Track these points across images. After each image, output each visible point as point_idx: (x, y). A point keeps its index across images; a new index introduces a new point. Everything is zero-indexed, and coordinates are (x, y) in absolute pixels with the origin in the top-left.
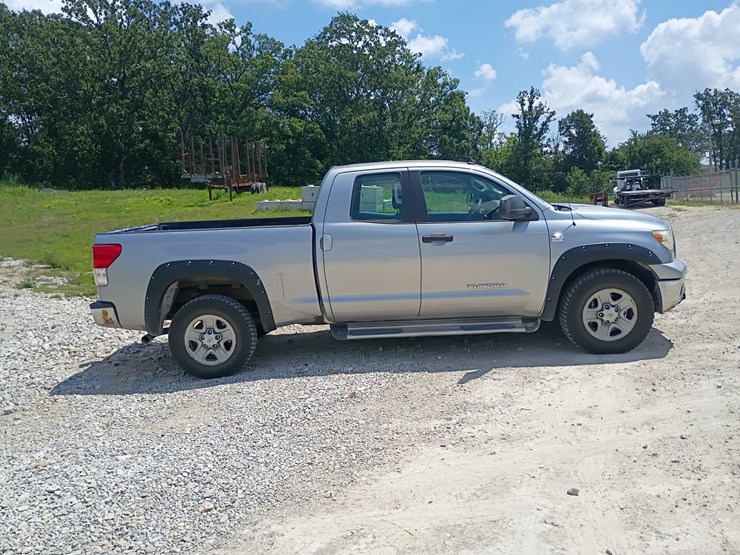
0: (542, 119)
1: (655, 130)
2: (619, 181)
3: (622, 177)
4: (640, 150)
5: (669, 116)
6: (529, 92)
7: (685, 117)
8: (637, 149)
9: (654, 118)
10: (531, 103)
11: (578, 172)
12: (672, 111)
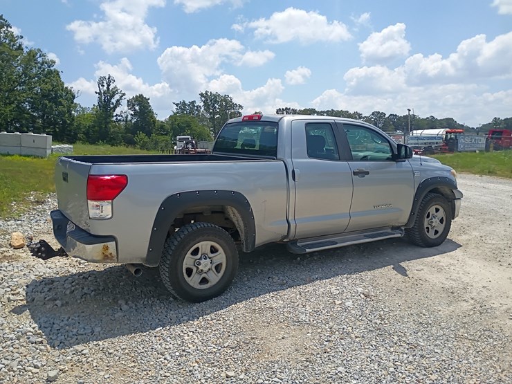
0: (117, 97)
1: (178, 113)
2: (178, 142)
3: (181, 140)
4: (178, 124)
5: (186, 104)
6: (107, 78)
7: (194, 106)
8: (177, 123)
9: (177, 105)
10: (109, 85)
11: (142, 135)
12: (187, 102)
